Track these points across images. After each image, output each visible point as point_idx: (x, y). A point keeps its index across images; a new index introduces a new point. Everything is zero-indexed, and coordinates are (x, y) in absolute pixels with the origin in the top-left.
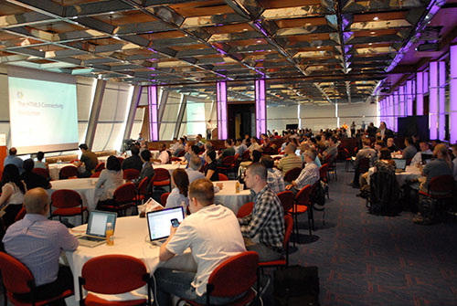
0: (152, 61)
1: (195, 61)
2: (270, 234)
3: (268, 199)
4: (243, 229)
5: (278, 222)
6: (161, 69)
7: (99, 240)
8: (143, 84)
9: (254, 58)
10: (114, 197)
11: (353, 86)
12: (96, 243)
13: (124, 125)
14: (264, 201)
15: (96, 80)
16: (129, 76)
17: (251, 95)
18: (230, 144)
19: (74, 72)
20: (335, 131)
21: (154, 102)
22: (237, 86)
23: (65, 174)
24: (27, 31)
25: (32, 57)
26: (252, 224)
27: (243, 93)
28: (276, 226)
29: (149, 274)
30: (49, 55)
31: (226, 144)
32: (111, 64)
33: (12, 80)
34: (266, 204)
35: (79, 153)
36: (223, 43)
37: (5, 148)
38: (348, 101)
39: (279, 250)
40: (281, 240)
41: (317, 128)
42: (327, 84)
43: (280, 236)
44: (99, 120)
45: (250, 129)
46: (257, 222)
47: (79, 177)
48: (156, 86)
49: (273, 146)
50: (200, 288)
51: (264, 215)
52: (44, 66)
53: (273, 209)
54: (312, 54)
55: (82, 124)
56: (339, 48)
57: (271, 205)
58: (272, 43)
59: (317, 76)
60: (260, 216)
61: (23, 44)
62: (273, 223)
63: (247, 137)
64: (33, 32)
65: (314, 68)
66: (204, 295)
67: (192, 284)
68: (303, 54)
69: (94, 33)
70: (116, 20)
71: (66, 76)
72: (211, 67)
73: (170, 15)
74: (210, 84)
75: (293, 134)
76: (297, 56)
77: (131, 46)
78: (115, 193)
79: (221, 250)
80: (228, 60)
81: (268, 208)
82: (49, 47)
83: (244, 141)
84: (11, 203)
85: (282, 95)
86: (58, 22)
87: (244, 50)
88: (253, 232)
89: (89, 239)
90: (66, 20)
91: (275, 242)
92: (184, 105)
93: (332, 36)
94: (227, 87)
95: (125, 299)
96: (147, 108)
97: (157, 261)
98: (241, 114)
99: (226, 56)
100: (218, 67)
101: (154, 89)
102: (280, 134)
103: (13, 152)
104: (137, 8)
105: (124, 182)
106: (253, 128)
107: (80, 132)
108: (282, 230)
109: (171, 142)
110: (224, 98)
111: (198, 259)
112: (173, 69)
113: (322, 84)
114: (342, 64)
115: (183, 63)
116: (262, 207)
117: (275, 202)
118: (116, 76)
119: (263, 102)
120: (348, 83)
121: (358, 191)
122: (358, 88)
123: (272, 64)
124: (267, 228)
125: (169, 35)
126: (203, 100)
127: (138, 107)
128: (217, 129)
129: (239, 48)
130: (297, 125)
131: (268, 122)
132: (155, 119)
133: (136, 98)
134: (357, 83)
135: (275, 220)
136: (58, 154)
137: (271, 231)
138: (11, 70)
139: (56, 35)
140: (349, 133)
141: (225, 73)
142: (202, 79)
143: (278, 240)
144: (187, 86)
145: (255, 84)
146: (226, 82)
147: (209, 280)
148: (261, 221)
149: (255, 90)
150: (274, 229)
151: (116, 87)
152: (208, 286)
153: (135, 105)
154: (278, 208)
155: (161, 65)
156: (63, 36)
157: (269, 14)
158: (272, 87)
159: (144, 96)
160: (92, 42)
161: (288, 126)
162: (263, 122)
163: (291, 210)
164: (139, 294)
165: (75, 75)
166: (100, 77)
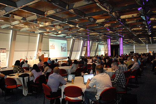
0: (88, 33)
1: (100, 33)
2: (121, 83)
3: (119, 72)
4: (112, 81)
5: (123, 79)
6: (90, 35)
7: (70, 82)
8: (86, 40)
9: (119, 31)
10: (76, 71)
11: (152, 39)
12: (69, 83)
13: (80, 52)
14: (118, 73)
15: (72, 39)
16: (81, 38)
17: (118, 43)
18: (111, 57)
19: (66, 37)
20: (146, 54)
21: (89, 45)
22: (114, 40)
23: (63, 65)
24: (54, 26)
25: (55, 33)
26: (115, 80)
27: (116, 42)
28: (123, 81)
29: (83, 92)
30: (59, 32)
31: (110, 57)
32: (76, 34)
33: (50, 39)
34: (119, 74)
35: (67, 60)
36: (109, 27)
37: (48, 58)
38: (151, 44)
39: (124, 88)
40: (124, 85)
41: (140, 53)
42: (143, 38)
43: (124, 84)
44: (73, 50)
45: (118, 53)
46: (116, 79)
47: (67, 66)
48: (89, 40)
49: (125, 58)
50: (98, 98)
51: (118, 77)
52: (58, 36)
53: (121, 75)
54: (138, 29)
55: (68, 52)
56: (147, 26)
57: (120, 74)
58: (124, 26)
59: (139, 36)
60: (117, 77)
61: (53, 30)
62: (121, 80)
63: (117, 55)
64: (55, 26)
65: (138, 33)
66: (99, 99)
67: (95, 96)
68: (135, 29)
69: (71, 26)
70: (77, 22)
71: (64, 38)
72: (105, 34)
73: (93, 19)
74: (105, 40)
75: (132, 54)
76: (132, 29)
77: (82, 29)
78: (76, 70)
79: (105, 86)
80: (111, 32)
81: (119, 75)
82: (59, 30)
83: (116, 56)
84: (47, 72)
85: (128, 42)
86: (62, 23)
87: (115, 28)
88: (115, 82)
89: (67, 82)
90: (64, 22)
91: (122, 86)
92: (98, 46)
93: (144, 23)
94: (110, 40)
95: (76, 99)
96: (87, 47)
97: (85, 89)
98: (115, 49)
99: (110, 31)
100: (108, 34)
101: (89, 41)
102: (128, 54)
103: (50, 59)
104: (83, 18)
105: (79, 67)
106: (119, 53)
107: (68, 54)
108: (125, 82)
109: (94, 57)
110: (109, 44)
111: (97, 89)
112: (94, 35)
113: (142, 38)
114: (148, 32)
115: (97, 33)
116: (118, 74)
117: (122, 73)
118: (78, 38)
119: (122, 45)
120: (150, 38)
121: (154, 73)
122: (154, 39)
123: (124, 33)
124: (120, 81)
125: (92, 25)
126: (103, 44)
127: (84, 47)
128: (107, 53)
129: (114, 28)
130: (134, 52)
131: (124, 51)
132: (89, 50)
133: (83, 44)
134: (154, 38)
135: (122, 79)
136: (61, 60)
137: (121, 82)
138: (50, 37)
139: (61, 27)
140: (152, 54)
141: (110, 36)
142: (103, 38)
143: (123, 85)
144: (99, 40)
145: (119, 39)
146: (110, 39)
147: (100, 95)
148: (117, 79)
149: (119, 41)
150: (122, 82)
151: (78, 41)
152: (100, 97)
153: (83, 46)
154: (123, 75)
155: (90, 34)
156: (63, 27)
157: (123, 17)
158: (125, 40)
159: (86, 44)
160: (71, 28)
161: (131, 52)
162: (122, 51)
163: (129, 77)
164: (80, 98)
165: (66, 38)
166: (73, 38)
